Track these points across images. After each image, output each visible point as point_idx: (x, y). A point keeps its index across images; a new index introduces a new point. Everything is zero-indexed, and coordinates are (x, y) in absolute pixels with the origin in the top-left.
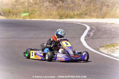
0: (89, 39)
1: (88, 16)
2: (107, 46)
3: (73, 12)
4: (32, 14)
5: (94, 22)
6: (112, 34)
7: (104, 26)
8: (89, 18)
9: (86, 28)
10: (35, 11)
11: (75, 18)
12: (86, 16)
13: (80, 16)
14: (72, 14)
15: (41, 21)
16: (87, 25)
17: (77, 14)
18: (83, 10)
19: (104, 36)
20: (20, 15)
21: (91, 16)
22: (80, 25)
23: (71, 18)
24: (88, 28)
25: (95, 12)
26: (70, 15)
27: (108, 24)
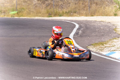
0: (78, 37)
1: (77, 14)
2: (95, 45)
3: (62, 10)
4: (20, 12)
5: (83, 20)
6: (101, 32)
7: (93, 24)
8: (78, 15)
9: (75, 26)
10: (24, 9)
11: (64, 16)
12: (75, 14)
13: (69, 14)
14: (61, 12)
15: (30, 19)
16: (76, 23)
17: (66, 12)
18: (72, 8)
19: (93, 34)
20: (8, 13)
21: (80, 14)
22: (69, 23)
23: (60, 16)
24: (77, 26)
25: (84, 10)
26: (59, 12)
27: (97, 22)
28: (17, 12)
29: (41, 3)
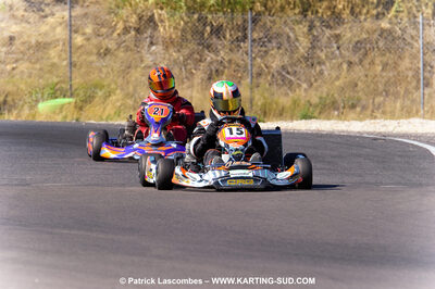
1: (361, 113)
28: (71, 100)
29: (181, 58)
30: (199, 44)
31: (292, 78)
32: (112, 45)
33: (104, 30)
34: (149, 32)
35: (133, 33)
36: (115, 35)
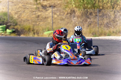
3: (107, 29)
17: (113, 32)
20: (43, 33)
28: (53, 31)
29: (81, 21)
30: (86, 17)
31: (109, 25)
32: (64, 17)
33: (62, 14)
34: (73, 14)
35: (69, 14)
36: (65, 15)
